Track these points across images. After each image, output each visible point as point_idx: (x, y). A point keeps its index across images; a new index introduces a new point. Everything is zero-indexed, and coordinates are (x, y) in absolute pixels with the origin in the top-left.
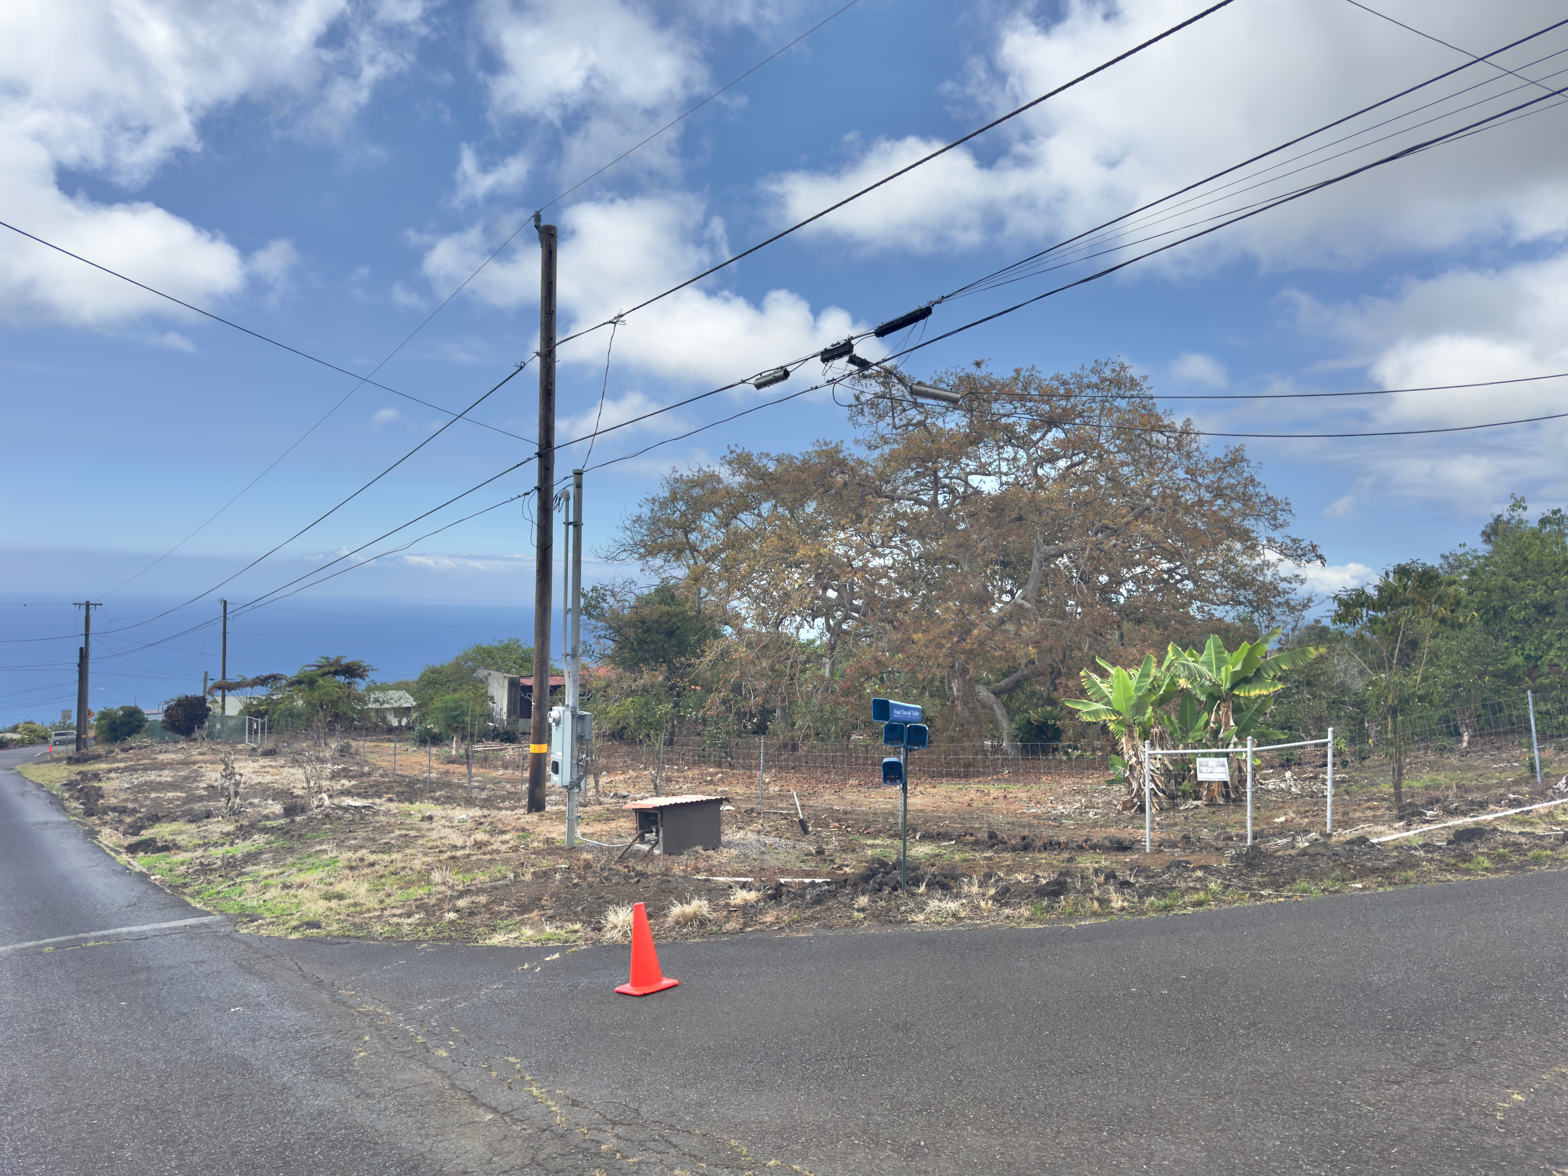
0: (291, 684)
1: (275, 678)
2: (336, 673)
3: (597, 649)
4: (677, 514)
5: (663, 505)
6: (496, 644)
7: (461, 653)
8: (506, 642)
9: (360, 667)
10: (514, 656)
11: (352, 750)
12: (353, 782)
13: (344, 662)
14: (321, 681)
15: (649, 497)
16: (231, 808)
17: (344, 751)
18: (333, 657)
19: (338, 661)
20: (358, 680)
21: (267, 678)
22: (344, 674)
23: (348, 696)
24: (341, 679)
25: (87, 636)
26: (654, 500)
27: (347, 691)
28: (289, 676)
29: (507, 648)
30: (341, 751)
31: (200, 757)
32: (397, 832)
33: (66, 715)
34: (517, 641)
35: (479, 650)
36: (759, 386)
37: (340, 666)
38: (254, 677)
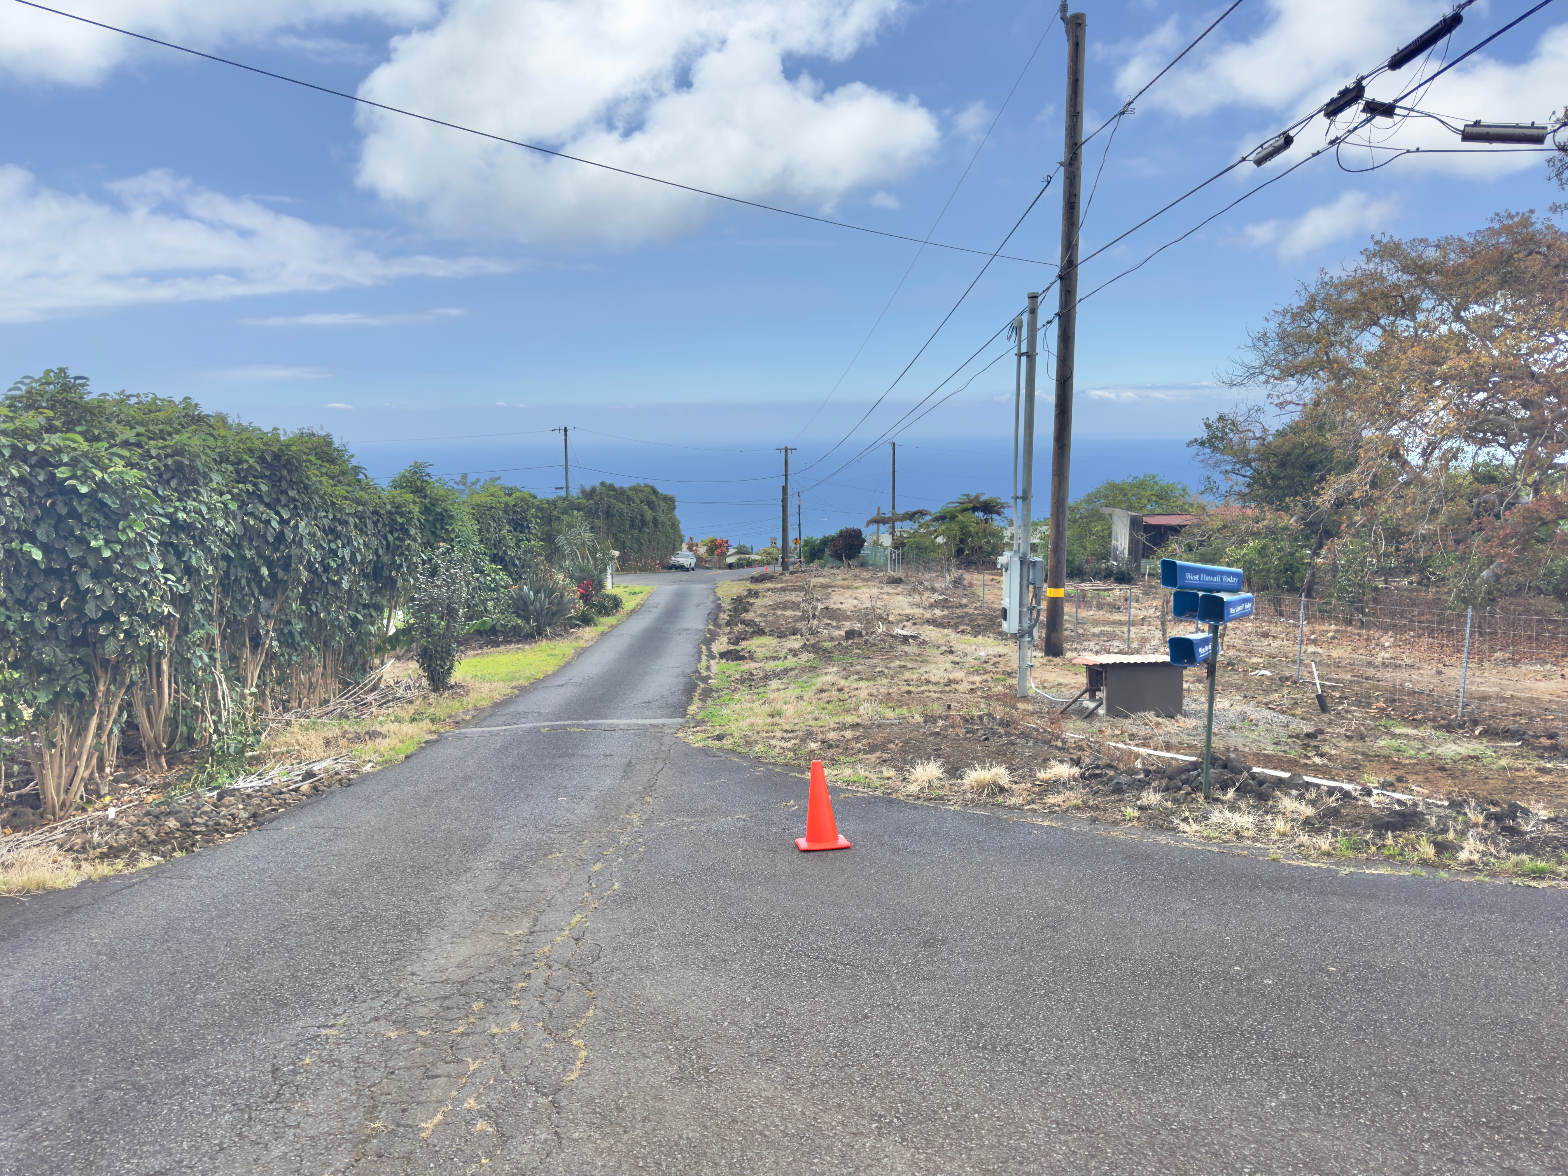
0: (937, 519)
1: (922, 513)
2: (975, 509)
3: (1224, 487)
4: (1314, 326)
5: (1296, 317)
6: (1129, 480)
7: (1093, 490)
8: (1142, 478)
9: (997, 503)
10: (1149, 493)
11: (966, 583)
12: (946, 612)
13: (983, 498)
14: (960, 517)
15: (1279, 309)
16: (810, 629)
17: (957, 582)
18: (973, 494)
19: (977, 498)
20: (995, 516)
21: (915, 514)
22: (983, 511)
23: (984, 531)
24: (980, 515)
25: (786, 476)
26: (1285, 312)
27: (983, 526)
28: (933, 512)
29: (1141, 485)
30: (955, 582)
31: (842, 582)
32: (898, 663)
33: (773, 543)
34: (1154, 477)
35: (1113, 487)
36: (1259, 162)
37: (979, 502)
38: (903, 512)
